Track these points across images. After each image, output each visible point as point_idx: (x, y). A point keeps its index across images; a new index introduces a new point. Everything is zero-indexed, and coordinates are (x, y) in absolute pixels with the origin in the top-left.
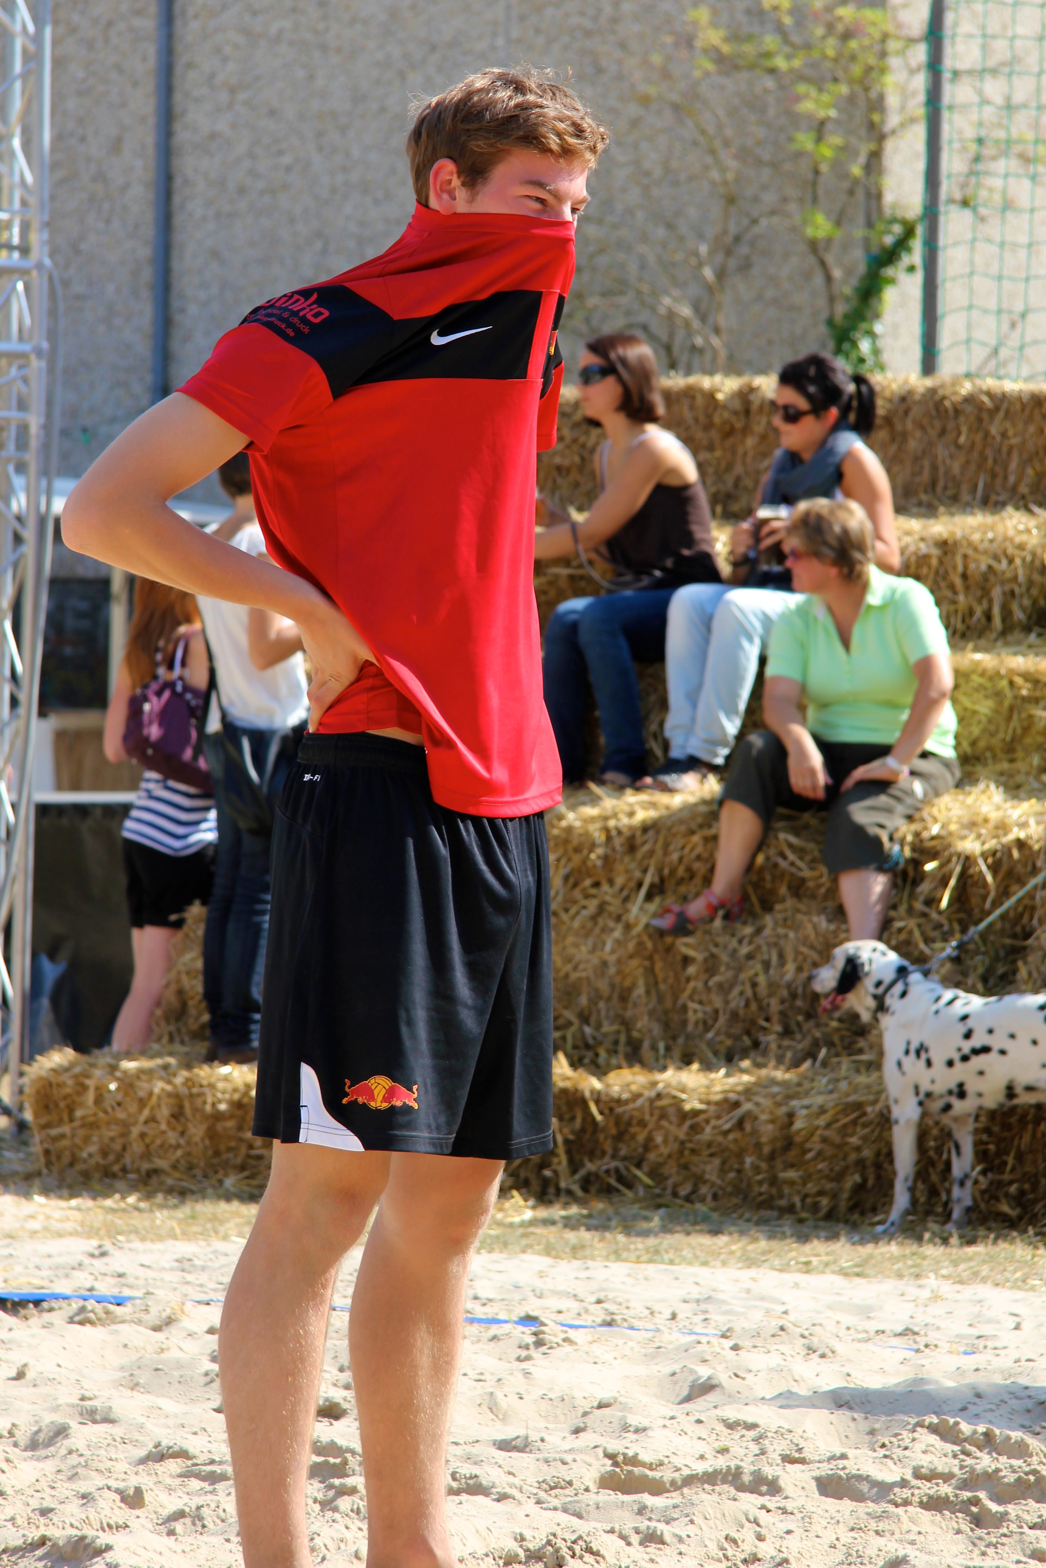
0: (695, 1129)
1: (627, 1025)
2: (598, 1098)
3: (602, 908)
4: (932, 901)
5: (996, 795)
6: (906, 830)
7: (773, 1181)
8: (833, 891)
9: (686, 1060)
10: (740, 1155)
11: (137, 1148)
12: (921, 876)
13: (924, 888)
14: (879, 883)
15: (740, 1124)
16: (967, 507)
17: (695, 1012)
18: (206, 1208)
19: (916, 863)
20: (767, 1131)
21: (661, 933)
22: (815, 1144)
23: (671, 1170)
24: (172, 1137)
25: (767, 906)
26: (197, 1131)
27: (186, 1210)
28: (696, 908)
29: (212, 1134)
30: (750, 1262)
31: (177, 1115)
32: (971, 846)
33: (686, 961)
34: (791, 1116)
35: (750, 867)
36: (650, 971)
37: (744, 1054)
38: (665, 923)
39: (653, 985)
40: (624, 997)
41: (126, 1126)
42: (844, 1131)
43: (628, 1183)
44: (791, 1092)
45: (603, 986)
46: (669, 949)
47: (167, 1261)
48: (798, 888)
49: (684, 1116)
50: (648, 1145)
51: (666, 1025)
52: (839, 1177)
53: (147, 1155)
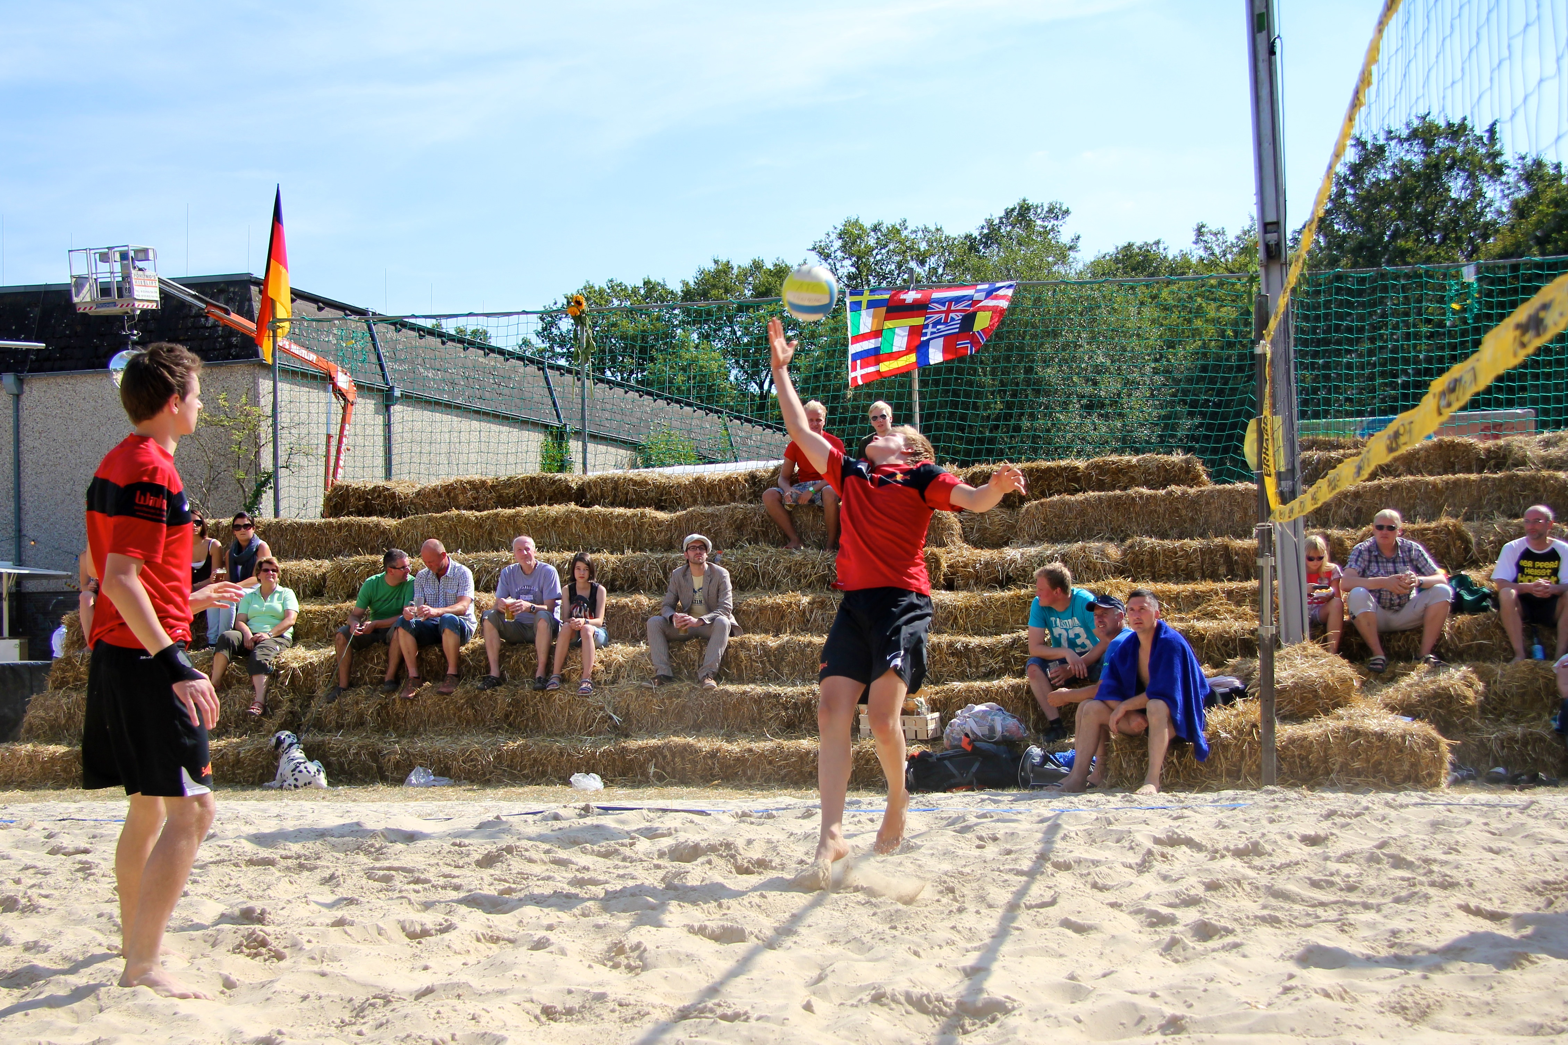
4: (282, 683)
5: (303, 649)
6: (274, 661)
7: (234, 773)
8: (251, 681)
10: (223, 766)
11: (17, 774)
12: (279, 676)
13: (280, 679)
14: (265, 678)
15: (222, 756)
16: (291, 559)
18: (41, 792)
19: (277, 671)
20: (231, 758)
22: (247, 762)
24: (29, 769)
25: (229, 688)
26: (38, 767)
27: (34, 793)
29: (42, 768)
30: (227, 799)
31: (31, 762)
32: (295, 665)
34: (239, 753)
35: (224, 674)
37: (223, 734)
41: (13, 766)
42: (256, 757)
44: (238, 745)
47: (28, 809)
48: (239, 681)
52: (255, 771)
53: (20, 776)
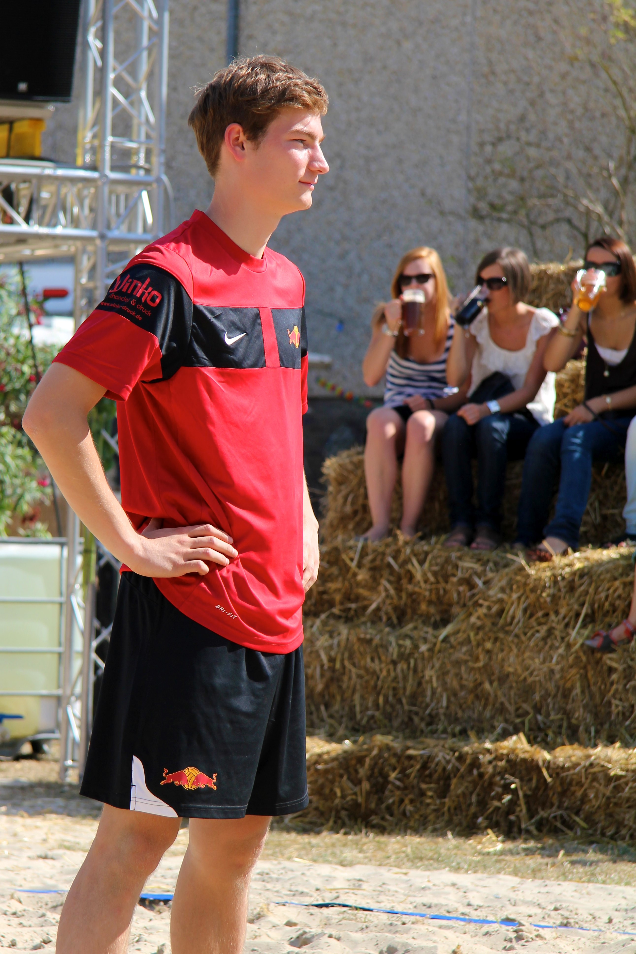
0: (618, 789)
1: (568, 715)
2: (548, 765)
3: (550, 632)
9: (611, 741)
17: (617, 707)
21: (593, 650)
23: (600, 817)
28: (618, 633)
33: (611, 670)
36: (584, 677)
38: (596, 643)
39: (586, 686)
40: (566, 694)
43: (570, 826)
45: (551, 687)
46: (598, 662)
49: (609, 779)
50: (584, 799)
51: (596, 715)
